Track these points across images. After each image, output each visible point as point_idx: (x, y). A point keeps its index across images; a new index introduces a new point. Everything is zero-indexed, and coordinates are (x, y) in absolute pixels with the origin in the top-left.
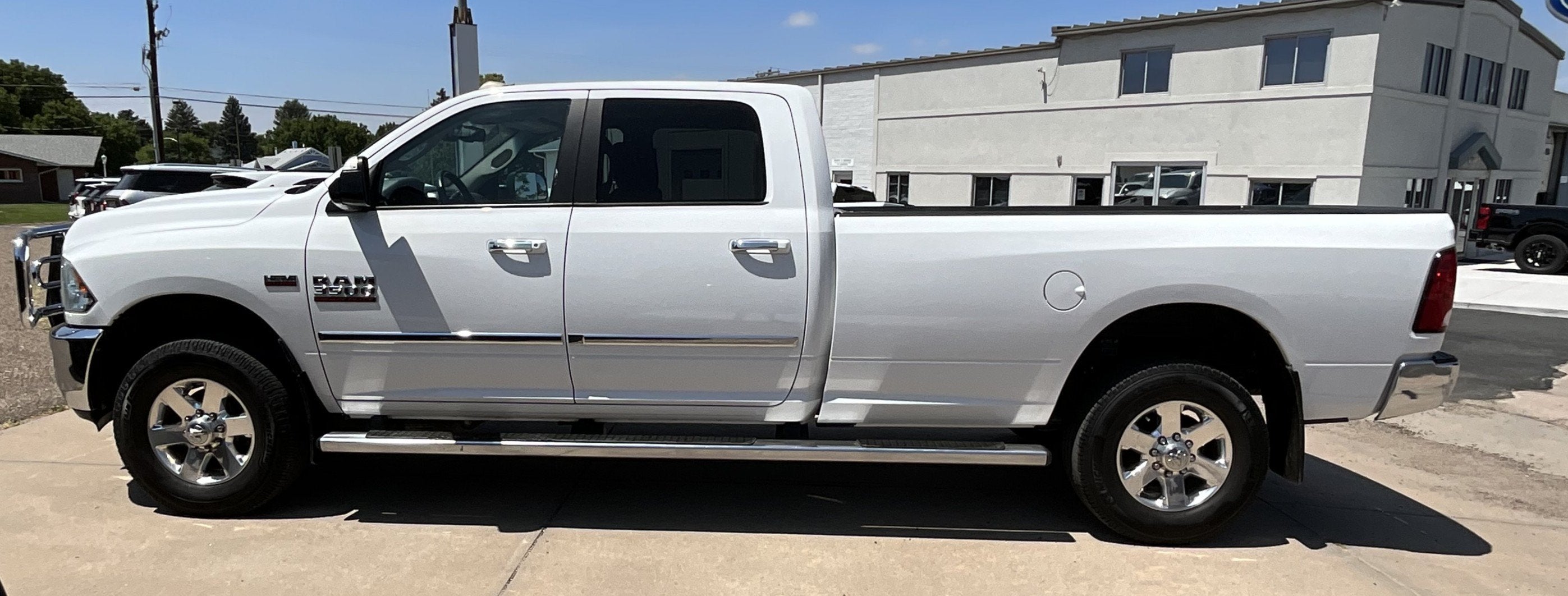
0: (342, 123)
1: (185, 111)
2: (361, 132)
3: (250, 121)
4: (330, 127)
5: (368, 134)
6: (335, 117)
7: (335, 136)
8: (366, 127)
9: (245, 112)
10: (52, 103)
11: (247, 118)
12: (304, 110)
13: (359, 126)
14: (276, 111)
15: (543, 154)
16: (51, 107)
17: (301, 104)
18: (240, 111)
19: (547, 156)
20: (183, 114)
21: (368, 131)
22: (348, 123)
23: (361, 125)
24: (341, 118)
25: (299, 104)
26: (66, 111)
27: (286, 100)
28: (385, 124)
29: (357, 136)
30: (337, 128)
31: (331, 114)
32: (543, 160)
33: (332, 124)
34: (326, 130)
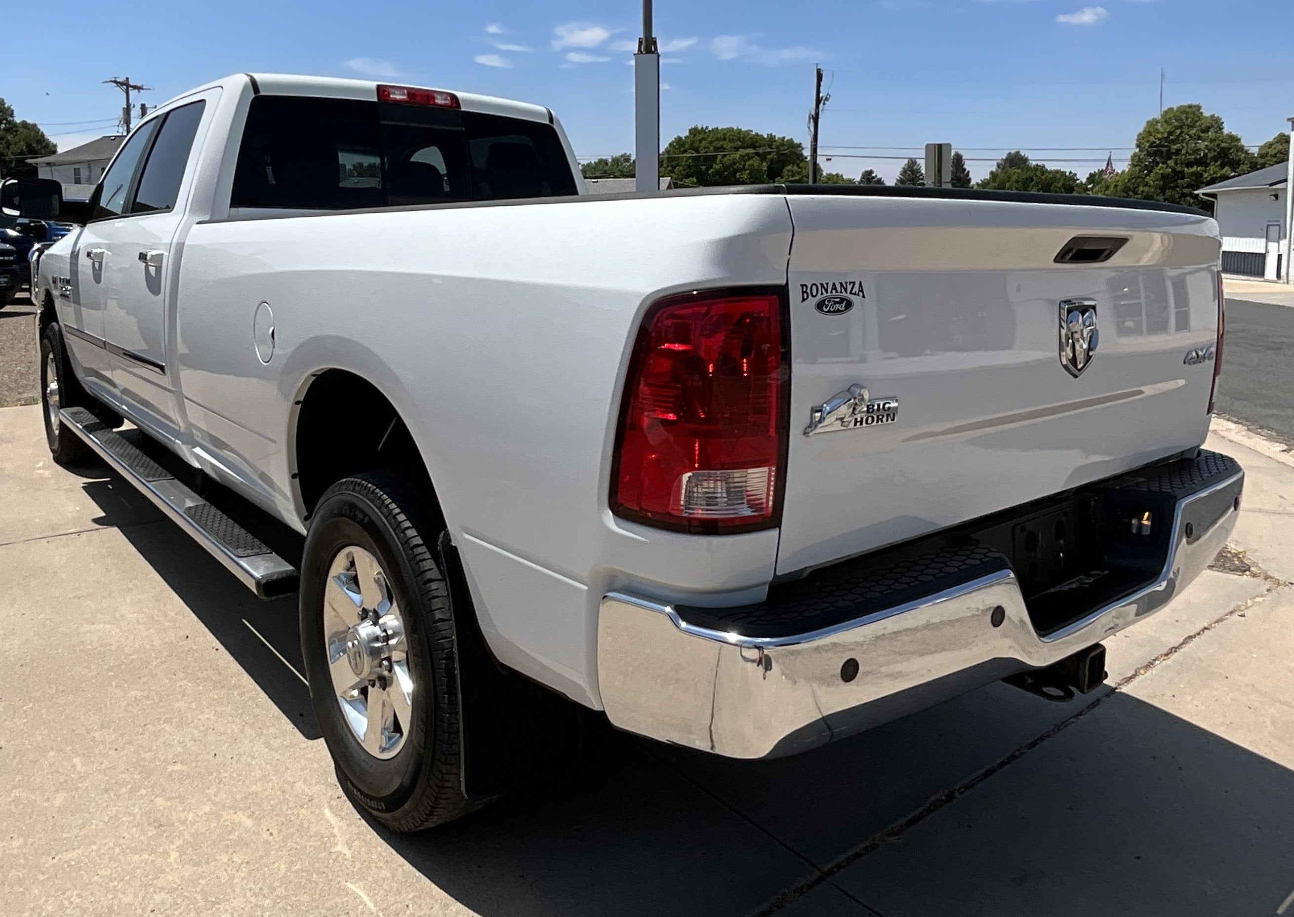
0: (1051, 172)
1: (915, 168)
2: (1069, 180)
3: (971, 175)
4: (1037, 176)
5: (1078, 182)
6: (1044, 166)
7: (1040, 186)
8: (1075, 175)
9: (967, 166)
10: (789, 167)
11: (969, 172)
12: (1026, 160)
13: (1067, 174)
14: (998, 163)
15: (1214, 196)
16: (788, 171)
17: (1023, 154)
18: (963, 165)
19: (1219, 197)
20: (913, 171)
21: (1078, 180)
22: (1057, 172)
23: (1070, 173)
24: (1050, 166)
25: (1021, 155)
26: (799, 173)
27: (1008, 152)
28: (1097, 171)
29: (1064, 185)
30: (1043, 177)
31: (1039, 163)
32: (1213, 202)
33: (1039, 174)
34: (1032, 180)
